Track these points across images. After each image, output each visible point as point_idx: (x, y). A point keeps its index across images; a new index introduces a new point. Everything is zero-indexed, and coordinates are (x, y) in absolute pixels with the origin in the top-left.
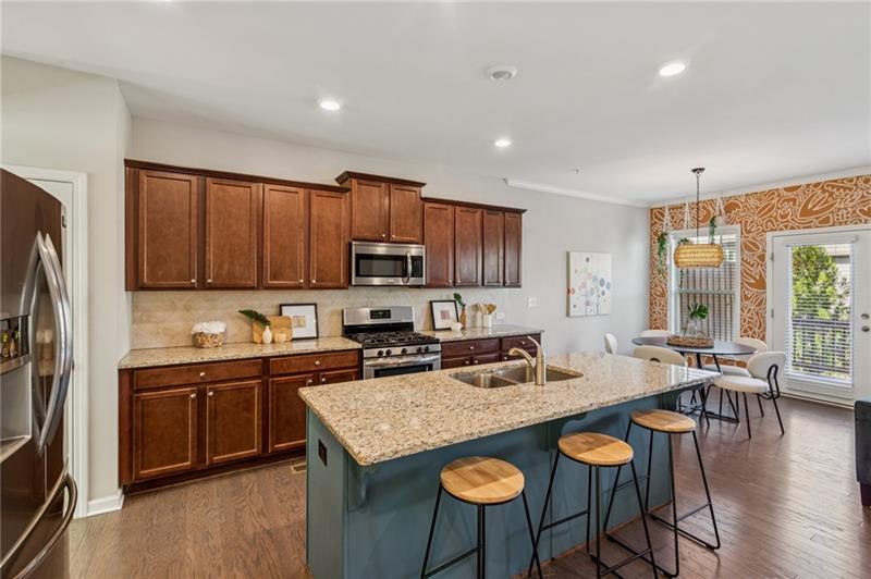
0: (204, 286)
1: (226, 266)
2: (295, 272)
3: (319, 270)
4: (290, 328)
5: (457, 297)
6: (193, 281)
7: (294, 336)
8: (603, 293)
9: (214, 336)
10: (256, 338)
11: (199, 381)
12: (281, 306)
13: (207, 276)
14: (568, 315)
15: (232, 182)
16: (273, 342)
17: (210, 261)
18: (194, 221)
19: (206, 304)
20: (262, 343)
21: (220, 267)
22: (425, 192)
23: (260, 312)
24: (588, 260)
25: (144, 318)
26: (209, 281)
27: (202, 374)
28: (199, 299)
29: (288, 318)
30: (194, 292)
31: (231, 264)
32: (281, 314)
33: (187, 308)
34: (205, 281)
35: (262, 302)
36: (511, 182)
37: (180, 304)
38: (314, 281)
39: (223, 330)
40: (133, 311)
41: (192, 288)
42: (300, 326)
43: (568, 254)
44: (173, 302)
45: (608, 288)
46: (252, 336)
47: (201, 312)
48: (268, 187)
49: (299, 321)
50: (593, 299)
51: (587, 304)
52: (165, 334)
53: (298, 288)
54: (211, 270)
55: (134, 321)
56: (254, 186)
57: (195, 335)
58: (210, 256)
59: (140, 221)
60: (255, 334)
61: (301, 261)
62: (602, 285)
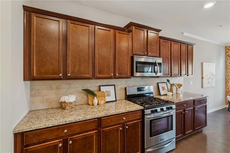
0: (66, 78)
1: (77, 67)
2: (109, 70)
3: (119, 69)
4: (104, 97)
5: (168, 81)
6: (61, 75)
7: (107, 101)
8: (213, 79)
9: (71, 103)
10: (90, 103)
11: (64, 135)
12: (100, 86)
13: (67, 73)
14: (202, 87)
15: (80, 23)
16: (98, 104)
17: (69, 64)
18: (61, 42)
19: (67, 86)
20: (93, 105)
21: (74, 68)
22: (161, 34)
23: (91, 89)
24: (208, 65)
25: (36, 94)
26: (69, 75)
27: (66, 131)
28: (63, 84)
29: (103, 92)
30: (61, 81)
31: (80, 65)
32: (100, 90)
33: (58, 88)
34: (66, 74)
35: (92, 85)
36: (185, 34)
37: (54, 87)
38: (117, 75)
39: (75, 100)
40: (31, 91)
41: (60, 79)
42: (108, 96)
43: (202, 64)
44: (51, 86)
45: (214, 77)
46: (88, 101)
47: (64, 90)
48: (97, 27)
49: (108, 93)
50: (210, 81)
51: (208, 83)
52: (47, 102)
53: (110, 78)
54: (70, 69)
55: (31, 96)
56: (90, 26)
57: (61, 103)
58: (69, 62)
59: (32, 41)
60: (89, 100)
61: (112, 65)
62: (212, 75)
